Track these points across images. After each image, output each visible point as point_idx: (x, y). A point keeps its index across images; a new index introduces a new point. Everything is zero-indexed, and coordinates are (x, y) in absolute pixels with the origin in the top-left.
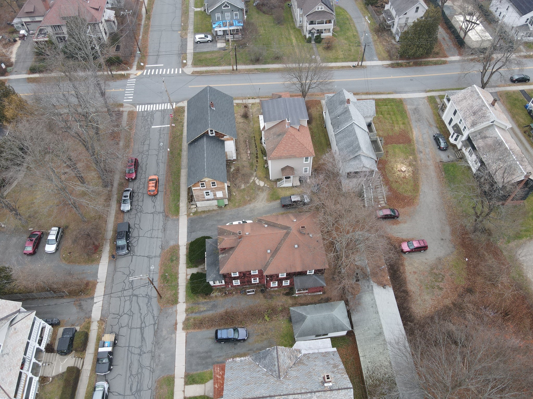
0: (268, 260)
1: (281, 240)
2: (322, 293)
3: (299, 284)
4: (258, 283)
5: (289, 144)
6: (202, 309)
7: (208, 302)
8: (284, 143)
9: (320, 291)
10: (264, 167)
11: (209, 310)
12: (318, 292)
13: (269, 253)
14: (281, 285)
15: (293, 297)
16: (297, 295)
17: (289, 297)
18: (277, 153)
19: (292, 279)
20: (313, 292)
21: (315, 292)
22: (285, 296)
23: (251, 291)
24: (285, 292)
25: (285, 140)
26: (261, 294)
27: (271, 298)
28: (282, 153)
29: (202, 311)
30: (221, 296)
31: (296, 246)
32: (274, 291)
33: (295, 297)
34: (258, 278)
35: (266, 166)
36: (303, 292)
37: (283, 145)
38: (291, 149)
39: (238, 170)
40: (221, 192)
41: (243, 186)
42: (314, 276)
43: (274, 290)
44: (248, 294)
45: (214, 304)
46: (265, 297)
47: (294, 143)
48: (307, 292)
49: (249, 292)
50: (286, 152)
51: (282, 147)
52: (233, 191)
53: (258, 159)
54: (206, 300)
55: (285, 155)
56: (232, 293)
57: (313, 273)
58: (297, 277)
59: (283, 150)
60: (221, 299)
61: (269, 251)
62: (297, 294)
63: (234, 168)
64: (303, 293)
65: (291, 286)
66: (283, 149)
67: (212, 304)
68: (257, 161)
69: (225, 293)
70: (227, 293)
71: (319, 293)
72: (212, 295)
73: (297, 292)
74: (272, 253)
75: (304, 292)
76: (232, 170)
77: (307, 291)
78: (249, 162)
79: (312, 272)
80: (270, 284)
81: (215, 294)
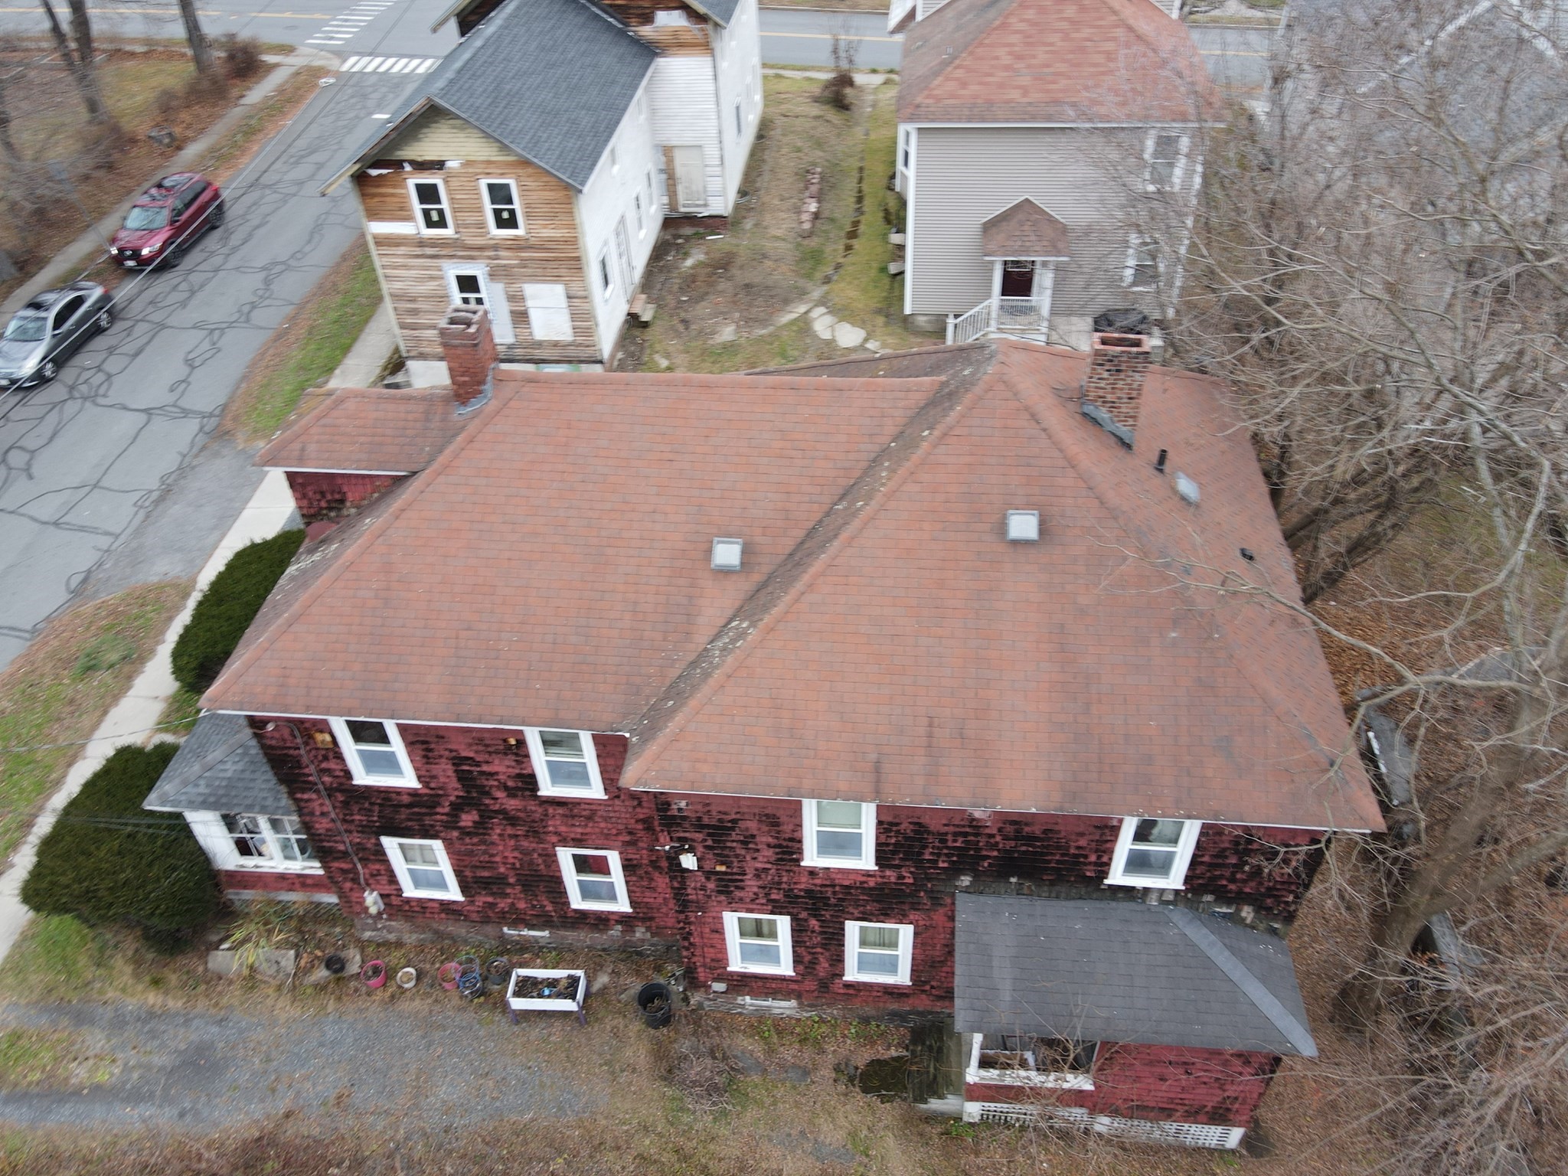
0: (701, 639)
1: (875, 462)
2: (1235, 1136)
3: (1004, 979)
4: (623, 919)
5: (1055, 38)
6: (79, 1073)
7: (164, 1015)
8: (1022, 26)
9: (1219, 1116)
10: (884, 269)
11: (136, 1097)
12: (1195, 1114)
13: (725, 572)
14: (823, 967)
15: (932, 1118)
16: (973, 1110)
17: (888, 1112)
18: (964, 85)
19: (939, 916)
20: (1138, 1111)
21: (1166, 1113)
22: (859, 1099)
23: (552, 983)
24: (863, 1058)
25: (1030, 14)
26: (636, 1026)
27: (713, 1090)
28: (1001, 86)
29: (77, 1093)
30: (294, 987)
31: (1023, 525)
32: (758, 1024)
33: (951, 1126)
34: (614, 859)
35: (893, 268)
36: (1036, 1078)
37: (1014, 39)
38: (1062, 67)
39: (722, 265)
40: (559, 290)
41: (727, 333)
42: (1179, 917)
43: (761, 1016)
44: (518, 1004)
45: (202, 1049)
46: (668, 1069)
47: (1086, 32)
48: (1078, 1098)
49: (527, 988)
50: (1025, 81)
51: (1001, 52)
52: (658, 347)
53: (854, 242)
54: (153, 998)
55: (1015, 94)
56: (390, 974)
57: (1175, 880)
58: (989, 900)
59: (1007, 68)
60: (286, 1010)
61: (728, 554)
62: (976, 1093)
63: (702, 257)
64: (1036, 1094)
65: (923, 1003)
66: (1007, 60)
67: (181, 1038)
68: (848, 248)
69: (336, 965)
70: (354, 968)
71: (1209, 1135)
72: (225, 959)
73: (973, 1074)
74: (757, 577)
75: (1050, 1081)
76: (689, 262)
77: (1081, 1082)
78: (799, 245)
79: (1163, 866)
80: (719, 931)
81: (251, 954)
